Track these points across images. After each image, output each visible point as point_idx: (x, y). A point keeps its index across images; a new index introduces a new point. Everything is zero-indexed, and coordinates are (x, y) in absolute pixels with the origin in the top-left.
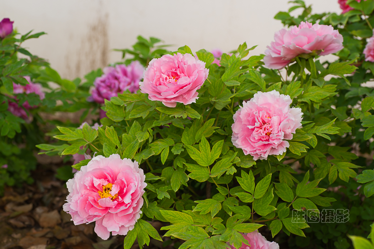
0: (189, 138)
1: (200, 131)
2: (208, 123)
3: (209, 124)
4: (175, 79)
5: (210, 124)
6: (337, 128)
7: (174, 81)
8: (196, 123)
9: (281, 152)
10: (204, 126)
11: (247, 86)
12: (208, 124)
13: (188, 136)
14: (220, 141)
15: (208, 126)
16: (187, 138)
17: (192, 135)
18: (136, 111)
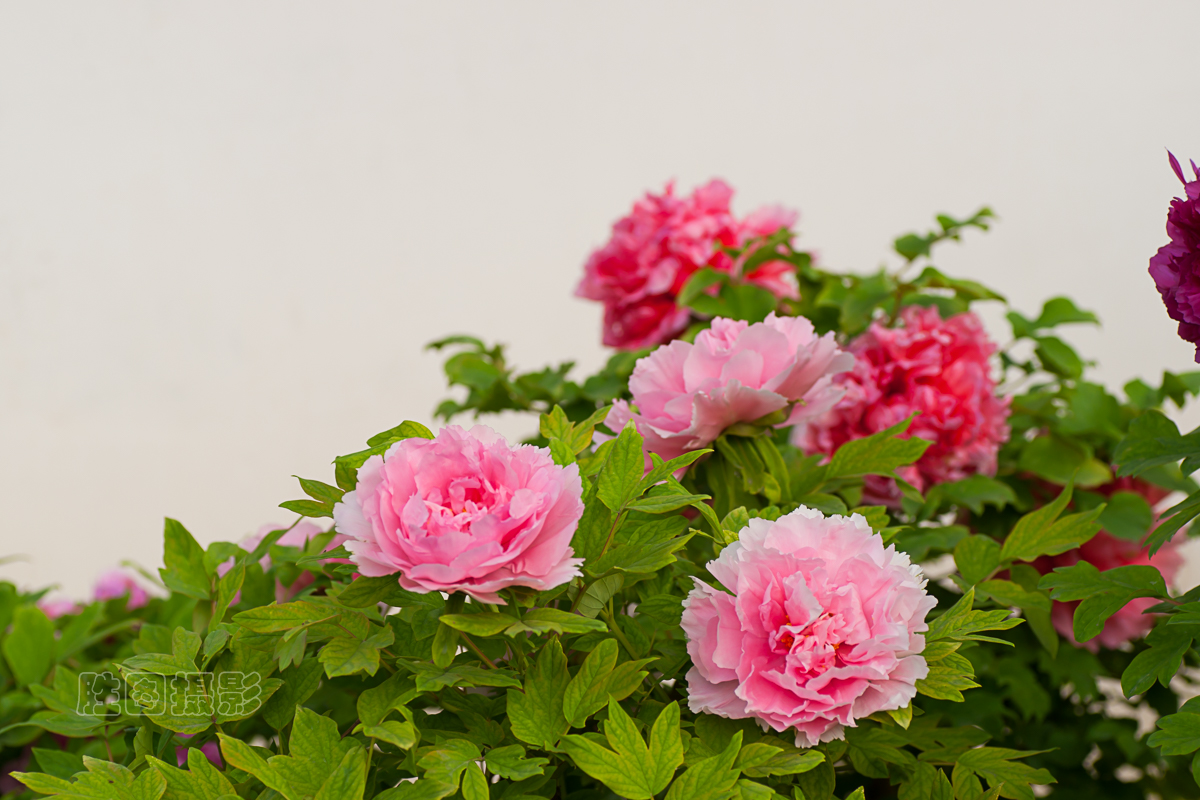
0: (535, 723)
1: (576, 690)
2: (598, 657)
3: (602, 658)
4: (485, 509)
5: (606, 659)
6: (1001, 613)
7: (483, 513)
8: (541, 667)
9: (898, 700)
10: (587, 670)
11: (649, 531)
12: (598, 661)
13: (530, 718)
14: (670, 705)
15: (601, 666)
16: (529, 723)
17: (540, 712)
18: (334, 655)
